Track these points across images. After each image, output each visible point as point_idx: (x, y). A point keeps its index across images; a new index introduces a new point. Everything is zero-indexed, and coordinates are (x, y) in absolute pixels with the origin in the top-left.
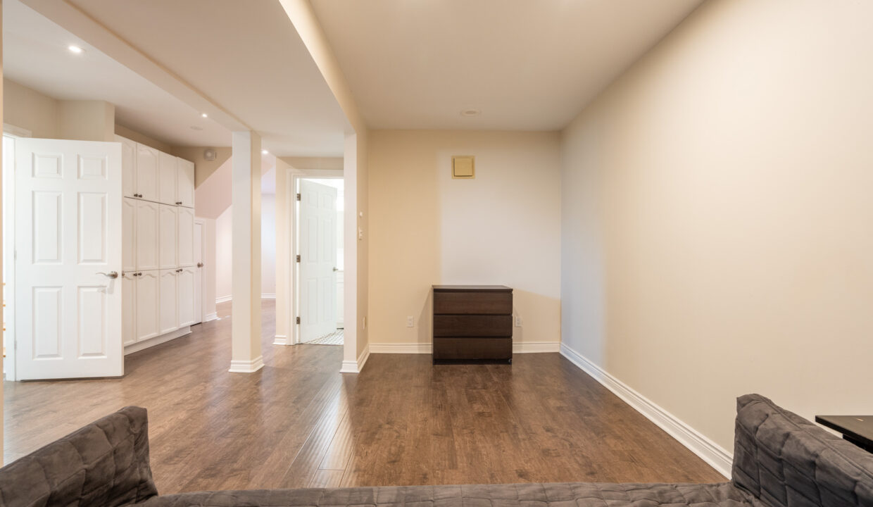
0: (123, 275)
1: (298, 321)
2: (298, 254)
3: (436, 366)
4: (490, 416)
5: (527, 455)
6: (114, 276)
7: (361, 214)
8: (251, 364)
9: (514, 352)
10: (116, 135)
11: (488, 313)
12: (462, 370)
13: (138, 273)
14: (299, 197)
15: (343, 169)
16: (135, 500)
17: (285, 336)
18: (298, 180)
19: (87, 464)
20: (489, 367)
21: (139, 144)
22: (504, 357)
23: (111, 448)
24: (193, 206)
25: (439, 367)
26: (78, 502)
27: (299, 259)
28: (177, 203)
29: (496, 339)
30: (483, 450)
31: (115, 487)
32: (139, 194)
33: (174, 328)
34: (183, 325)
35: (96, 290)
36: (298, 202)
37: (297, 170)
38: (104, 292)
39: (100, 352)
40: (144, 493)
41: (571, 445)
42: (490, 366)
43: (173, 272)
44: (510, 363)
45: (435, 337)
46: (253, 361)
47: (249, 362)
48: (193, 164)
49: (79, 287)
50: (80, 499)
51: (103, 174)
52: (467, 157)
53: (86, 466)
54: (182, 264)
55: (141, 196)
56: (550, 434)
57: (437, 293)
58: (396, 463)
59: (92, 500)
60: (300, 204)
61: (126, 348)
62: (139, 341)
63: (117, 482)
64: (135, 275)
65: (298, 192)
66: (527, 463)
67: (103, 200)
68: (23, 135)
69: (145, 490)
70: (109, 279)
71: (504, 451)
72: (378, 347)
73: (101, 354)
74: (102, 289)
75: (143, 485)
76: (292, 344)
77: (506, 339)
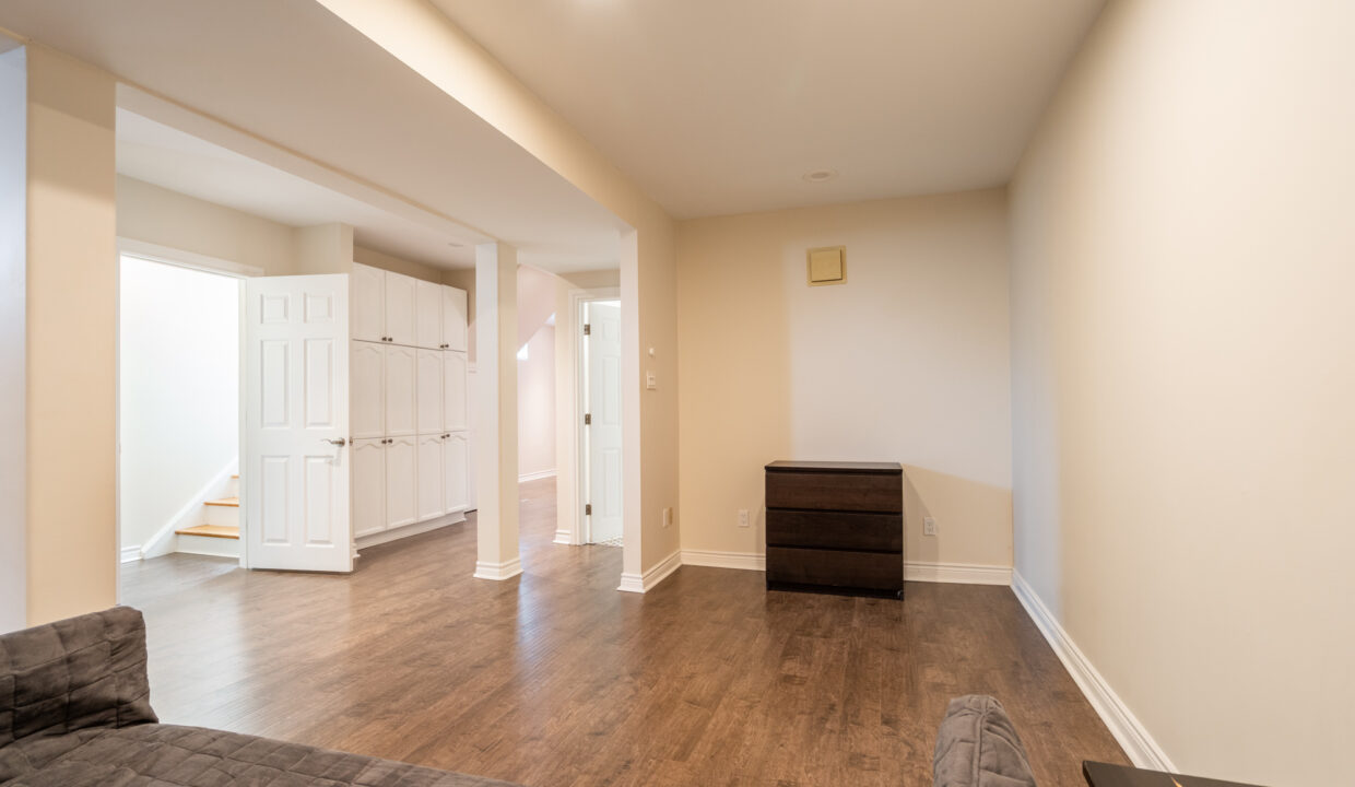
0: (351, 442)
1: (589, 510)
2: (587, 412)
3: (771, 592)
4: (802, 683)
5: (818, 759)
6: (342, 443)
7: (651, 351)
8: (500, 568)
9: (908, 577)
10: (355, 264)
11: (858, 508)
12: (810, 602)
13: (388, 439)
14: (588, 329)
15: (618, 285)
16: (114, 724)
17: (568, 532)
18: (586, 305)
19: (20, 669)
20: (860, 601)
21: (388, 272)
22: (890, 587)
23: (64, 654)
24: (466, 349)
25: (775, 593)
26: (9, 713)
27: (588, 420)
28: (442, 347)
29: (874, 555)
30: (748, 738)
31: (71, 703)
32: (388, 337)
33: (439, 513)
34: (451, 510)
35: (322, 460)
36: (586, 337)
37: (581, 291)
38: (330, 463)
39: (326, 539)
40: (127, 717)
41: (912, 755)
42: (863, 599)
43: (438, 438)
44: (901, 598)
45: (769, 545)
46: (502, 565)
47: (498, 565)
48: (465, 293)
49: (307, 457)
50: (14, 711)
51: (330, 315)
52: (831, 249)
53: (17, 672)
54: (449, 428)
55: (391, 340)
56: (886, 729)
57: (775, 474)
58: (601, 737)
59: (34, 714)
60: (590, 341)
61: (357, 540)
62: (389, 528)
63: (74, 697)
64: (384, 442)
65: (586, 322)
66: (807, 772)
67: (330, 347)
68: (254, 275)
69: (130, 714)
70: (336, 447)
71: (782, 745)
72: (692, 555)
73: (327, 542)
74: (330, 460)
75: (124, 707)
76: (578, 543)
77: (892, 556)
